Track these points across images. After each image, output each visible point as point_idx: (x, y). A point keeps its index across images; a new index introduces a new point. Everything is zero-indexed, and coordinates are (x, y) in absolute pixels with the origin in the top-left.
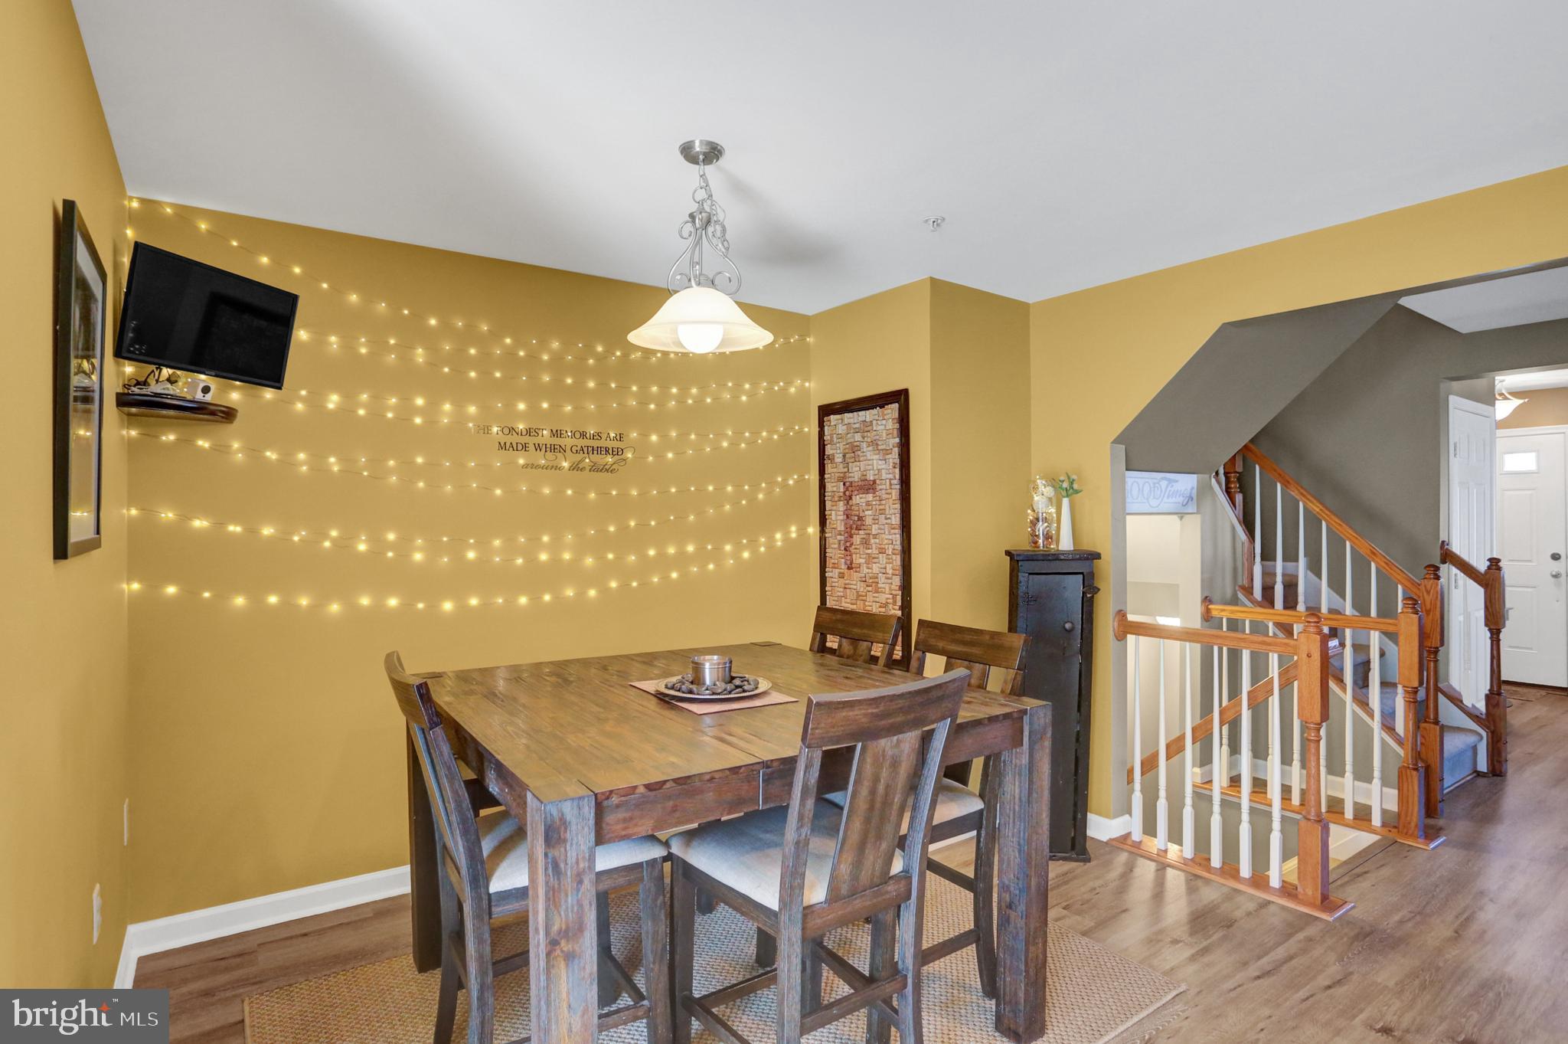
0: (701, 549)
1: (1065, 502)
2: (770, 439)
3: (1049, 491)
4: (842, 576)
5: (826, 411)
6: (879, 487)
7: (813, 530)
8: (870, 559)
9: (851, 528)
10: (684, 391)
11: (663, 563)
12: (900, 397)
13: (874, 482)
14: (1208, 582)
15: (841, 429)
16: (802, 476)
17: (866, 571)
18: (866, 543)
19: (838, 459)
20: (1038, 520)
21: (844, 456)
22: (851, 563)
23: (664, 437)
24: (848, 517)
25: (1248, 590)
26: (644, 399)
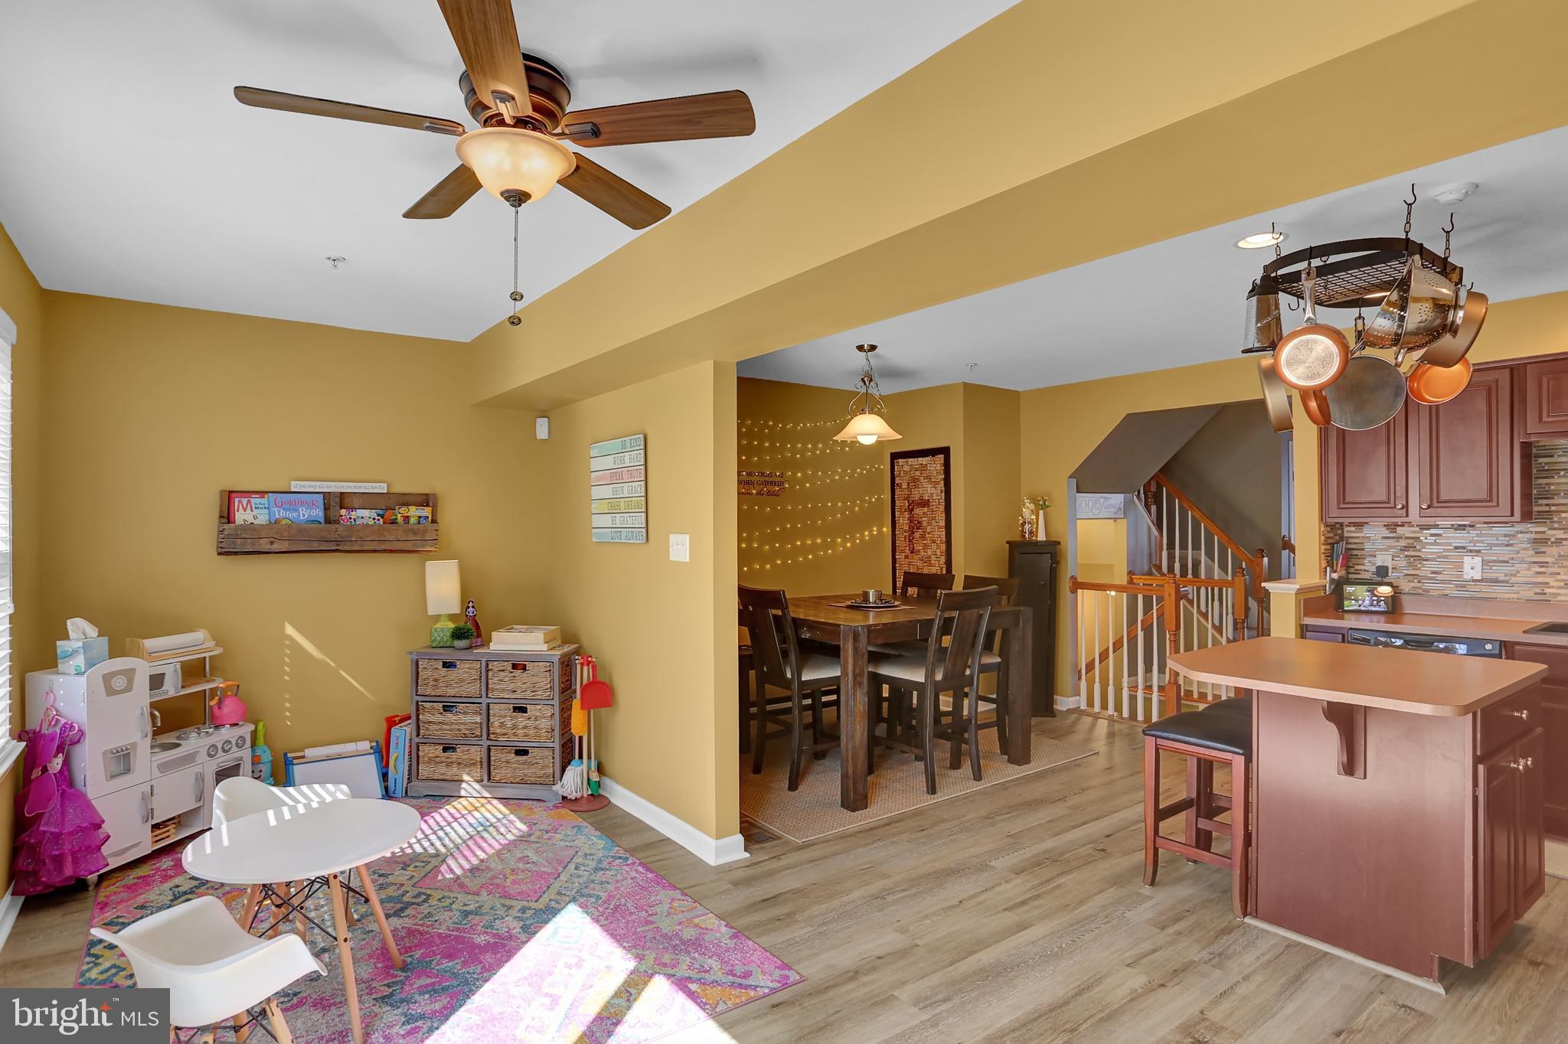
0: (824, 541)
1: (1041, 512)
2: (862, 473)
3: (1032, 506)
4: (907, 557)
5: (895, 456)
6: (931, 504)
7: (886, 529)
8: (926, 546)
9: (913, 528)
10: (815, 446)
11: (805, 549)
12: (945, 451)
13: (928, 500)
14: (1132, 560)
15: (906, 468)
16: (879, 496)
17: (923, 554)
18: (923, 537)
19: (905, 486)
20: (1025, 523)
21: (908, 485)
22: (914, 549)
23: (804, 474)
24: (911, 522)
25: (1159, 568)
26: (794, 451)
